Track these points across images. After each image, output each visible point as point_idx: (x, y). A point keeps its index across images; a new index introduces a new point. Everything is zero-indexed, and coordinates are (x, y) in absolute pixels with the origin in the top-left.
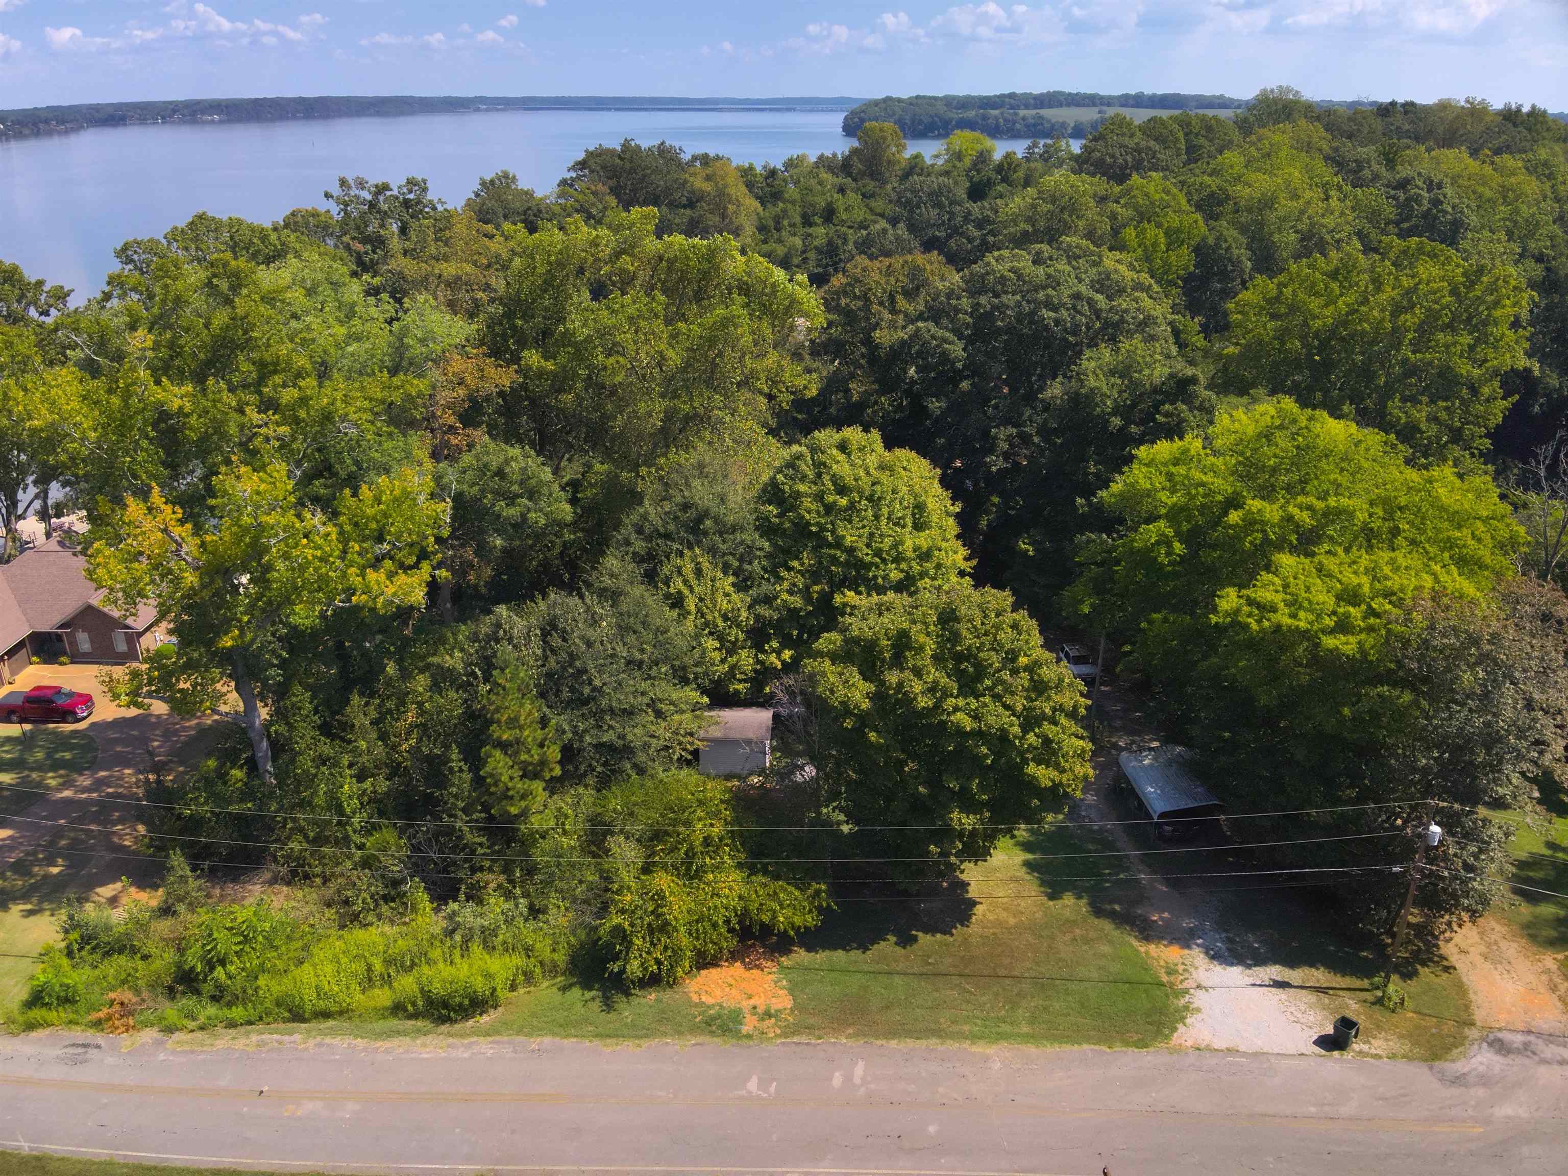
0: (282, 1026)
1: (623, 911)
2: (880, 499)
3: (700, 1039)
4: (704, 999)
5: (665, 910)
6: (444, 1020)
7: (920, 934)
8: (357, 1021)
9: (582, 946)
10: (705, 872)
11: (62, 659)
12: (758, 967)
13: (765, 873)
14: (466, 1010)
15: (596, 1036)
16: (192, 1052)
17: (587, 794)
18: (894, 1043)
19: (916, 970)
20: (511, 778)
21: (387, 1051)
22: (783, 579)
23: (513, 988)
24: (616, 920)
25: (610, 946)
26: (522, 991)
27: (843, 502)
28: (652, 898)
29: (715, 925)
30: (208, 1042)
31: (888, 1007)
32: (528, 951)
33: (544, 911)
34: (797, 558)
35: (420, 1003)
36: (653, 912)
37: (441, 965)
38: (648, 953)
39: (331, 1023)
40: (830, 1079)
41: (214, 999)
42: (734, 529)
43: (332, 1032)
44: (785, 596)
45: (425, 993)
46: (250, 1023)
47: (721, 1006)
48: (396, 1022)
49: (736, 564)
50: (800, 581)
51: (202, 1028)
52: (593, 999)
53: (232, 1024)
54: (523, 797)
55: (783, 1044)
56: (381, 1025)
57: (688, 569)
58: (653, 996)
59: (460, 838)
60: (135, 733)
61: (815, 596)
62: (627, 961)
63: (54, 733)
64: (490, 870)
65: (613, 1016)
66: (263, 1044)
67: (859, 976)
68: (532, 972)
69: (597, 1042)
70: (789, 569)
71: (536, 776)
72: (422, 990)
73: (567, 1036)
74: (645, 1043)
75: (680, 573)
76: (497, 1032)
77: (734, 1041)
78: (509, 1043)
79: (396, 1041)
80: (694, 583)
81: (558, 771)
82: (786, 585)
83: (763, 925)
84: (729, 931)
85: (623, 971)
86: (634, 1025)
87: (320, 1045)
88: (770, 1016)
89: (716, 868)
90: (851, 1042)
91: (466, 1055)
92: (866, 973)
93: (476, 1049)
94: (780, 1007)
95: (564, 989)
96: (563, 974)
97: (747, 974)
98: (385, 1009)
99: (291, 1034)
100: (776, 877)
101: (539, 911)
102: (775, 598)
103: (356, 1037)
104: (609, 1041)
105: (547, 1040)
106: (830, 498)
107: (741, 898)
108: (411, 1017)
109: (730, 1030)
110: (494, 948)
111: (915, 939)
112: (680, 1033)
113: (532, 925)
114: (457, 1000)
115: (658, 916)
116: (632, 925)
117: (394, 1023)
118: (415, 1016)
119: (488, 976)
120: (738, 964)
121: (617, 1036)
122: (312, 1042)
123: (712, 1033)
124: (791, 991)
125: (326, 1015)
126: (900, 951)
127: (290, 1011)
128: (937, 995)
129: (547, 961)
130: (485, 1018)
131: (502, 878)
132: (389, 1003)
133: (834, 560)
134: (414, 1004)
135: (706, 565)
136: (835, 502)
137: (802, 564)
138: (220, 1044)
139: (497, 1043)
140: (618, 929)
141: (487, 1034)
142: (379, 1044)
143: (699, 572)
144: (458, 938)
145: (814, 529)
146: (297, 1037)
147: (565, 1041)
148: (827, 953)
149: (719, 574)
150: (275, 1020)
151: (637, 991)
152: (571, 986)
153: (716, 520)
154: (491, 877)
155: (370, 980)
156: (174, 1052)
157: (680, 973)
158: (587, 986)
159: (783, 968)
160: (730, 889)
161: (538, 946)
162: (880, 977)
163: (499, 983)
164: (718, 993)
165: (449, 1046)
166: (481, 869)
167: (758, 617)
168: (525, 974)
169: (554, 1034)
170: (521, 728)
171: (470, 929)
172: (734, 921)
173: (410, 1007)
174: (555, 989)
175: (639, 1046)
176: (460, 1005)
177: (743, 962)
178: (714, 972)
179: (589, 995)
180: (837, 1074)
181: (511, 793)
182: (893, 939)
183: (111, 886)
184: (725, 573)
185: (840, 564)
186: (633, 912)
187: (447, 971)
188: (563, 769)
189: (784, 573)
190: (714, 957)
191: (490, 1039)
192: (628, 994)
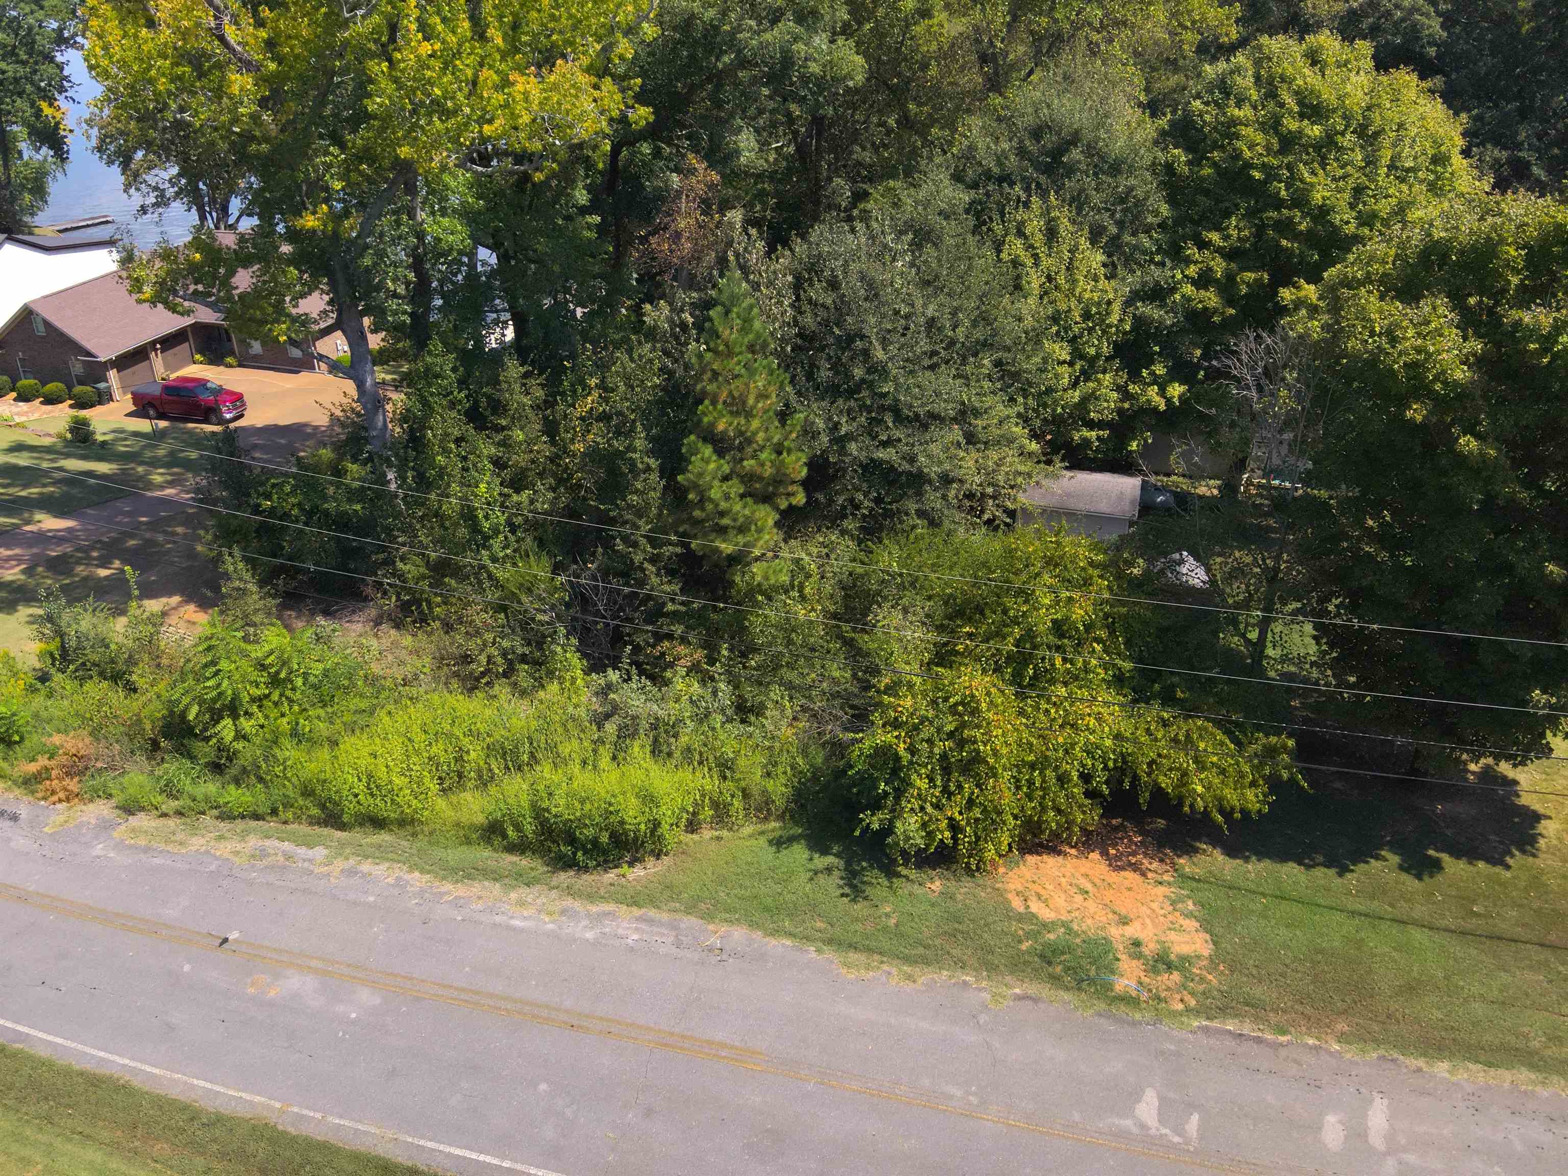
0: (304, 829)
1: (896, 724)
2: (1377, 134)
3: (1033, 989)
4: (1035, 907)
5: (978, 734)
6: (567, 863)
7: (1445, 857)
8: (422, 842)
9: (815, 778)
10: (1052, 681)
11: (229, 360)
12: (1135, 868)
13: (1168, 699)
14: (605, 852)
15: (830, 942)
16: (147, 850)
17: (846, 547)
18: (1442, 1068)
19: (1449, 922)
20: (727, 497)
21: (457, 903)
22: (1188, 261)
23: (692, 826)
24: (883, 737)
25: (867, 781)
26: (707, 834)
27: (1316, 131)
28: (953, 710)
29: (1063, 779)
30: (180, 836)
31: (1411, 989)
32: (725, 768)
33: (759, 710)
34: (1218, 228)
35: (529, 828)
36: (951, 735)
37: (576, 769)
38: (937, 806)
39: (384, 837)
40: (1317, 1128)
41: (217, 768)
42: (1115, 169)
43: (380, 854)
44: (1188, 289)
45: (538, 813)
46: (257, 817)
47: (1069, 931)
48: (487, 853)
49: (1113, 230)
50: (1219, 266)
51: (180, 813)
52: (829, 870)
53: (226, 815)
54: (742, 530)
55: (1206, 1030)
56: (457, 855)
57: (1035, 226)
58: (937, 885)
59: (641, 583)
60: (283, 441)
61: (1244, 290)
62: (896, 813)
63: (190, 432)
64: (684, 640)
65: (860, 908)
66: (263, 854)
67: (1338, 917)
68: (727, 805)
69: (829, 953)
70: (1203, 245)
71: (766, 499)
72: (534, 806)
73: (775, 933)
74: (925, 976)
75: (1020, 233)
76: (653, 902)
77: (1102, 1006)
78: (673, 927)
79: (477, 887)
80: (1042, 251)
81: (800, 499)
82: (1192, 271)
83: (1158, 792)
84: (1088, 794)
85: (888, 830)
86: (898, 934)
87: (351, 872)
88: (1170, 967)
89: (1071, 679)
90: (1351, 1053)
91: (589, 935)
92: (1353, 913)
93: (609, 927)
94: (1185, 950)
95: (779, 843)
96: (781, 818)
97: (1115, 877)
98: (473, 828)
99: (310, 846)
100: (1189, 710)
101: (751, 710)
102: (1173, 290)
103: (411, 870)
104: (853, 956)
105: (739, 934)
106: (1291, 124)
107: (1118, 737)
108: (511, 848)
109: (1092, 981)
110: (670, 755)
111: (1436, 866)
112: (992, 968)
113: (736, 729)
114: (589, 832)
115: (961, 744)
116: (912, 750)
117: (484, 855)
118: (519, 848)
119: (649, 799)
120: (1095, 856)
121: (869, 950)
122: (340, 864)
123: (1055, 979)
124: (1206, 925)
125: (377, 823)
126: (1410, 882)
127: (323, 807)
128: (1505, 977)
129: (755, 791)
130: (638, 872)
131: (700, 654)
132: (480, 819)
133: (1286, 227)
134: (518, 827)
135: (1065, 226)
136: (1300, 132)
137: (1226, 238)
138: (197, 843)
139: (650, 921)
140: (884, 754)
141: (634, 902)
142: (448, 886)
143: (1051, 233)
144: (611, 728)
145: (1257, 175)
146: (320, 852)
147: (773, 942)
148: (1267, 864)
149: (1084, 243)
150: (297, 818)
151: (913, 874)
152: (791, 840)
153: (1091, 150)
154: (682, 650)
155: (460, 775)
156: (120, 846)
157: (990, 853)
158: (819, 845)
159: (1185, 878)
160: (1099, 718)
161: (742, 762)
162: (1384, 926)
163: (666, 813)
164: (1060, 900)
165: (563, 912)
166: (670, 637)
167: (1140, 322)
168: (715, 805)
169: (753, 925)
170: (749, 415)
171: (634, 718)
172: (1101, 777)
173: (511, 832)
174: (762, 841)
175: (910, 978)
176: (595, 842)
177: (1105, 853)
178: (1050, 862)
179: (821, 861)
180: (1331, 1119)
181: (725, 521)
182: (1394, 859)
183: (164, 600)
184: (1094, 241)
185: (1297, 237)
186: (916, 728)
187: (583, 779)
188: (809, 496)
189: (1191, 251)
190: (1056, 835)
191: (636, 912)
192: (890, 872)
